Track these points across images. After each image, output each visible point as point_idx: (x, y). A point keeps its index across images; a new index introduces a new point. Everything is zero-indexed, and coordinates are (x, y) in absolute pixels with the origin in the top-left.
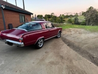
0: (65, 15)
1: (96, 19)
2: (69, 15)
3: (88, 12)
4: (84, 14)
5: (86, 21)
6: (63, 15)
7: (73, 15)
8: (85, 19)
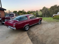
0: (31, 11)
1: (48, 13)
2: (33, 11)
3: (43, 9)
4: (41, 10)
5: (43, 14)
6: (30, 11)
7: (35, 11)
8: (42, 14)
